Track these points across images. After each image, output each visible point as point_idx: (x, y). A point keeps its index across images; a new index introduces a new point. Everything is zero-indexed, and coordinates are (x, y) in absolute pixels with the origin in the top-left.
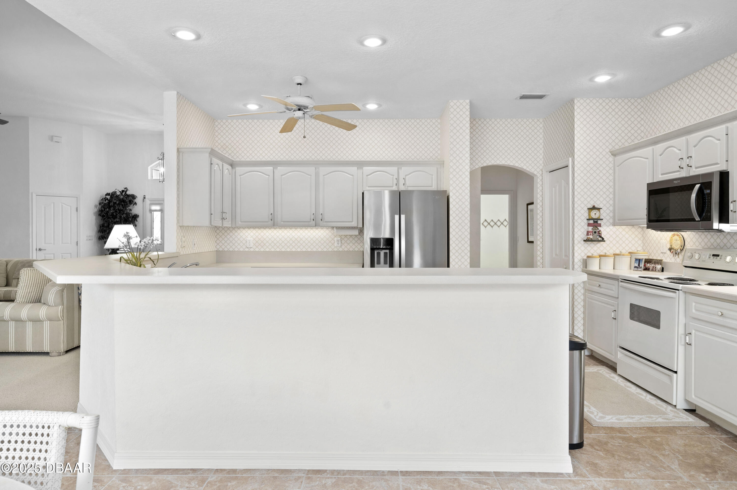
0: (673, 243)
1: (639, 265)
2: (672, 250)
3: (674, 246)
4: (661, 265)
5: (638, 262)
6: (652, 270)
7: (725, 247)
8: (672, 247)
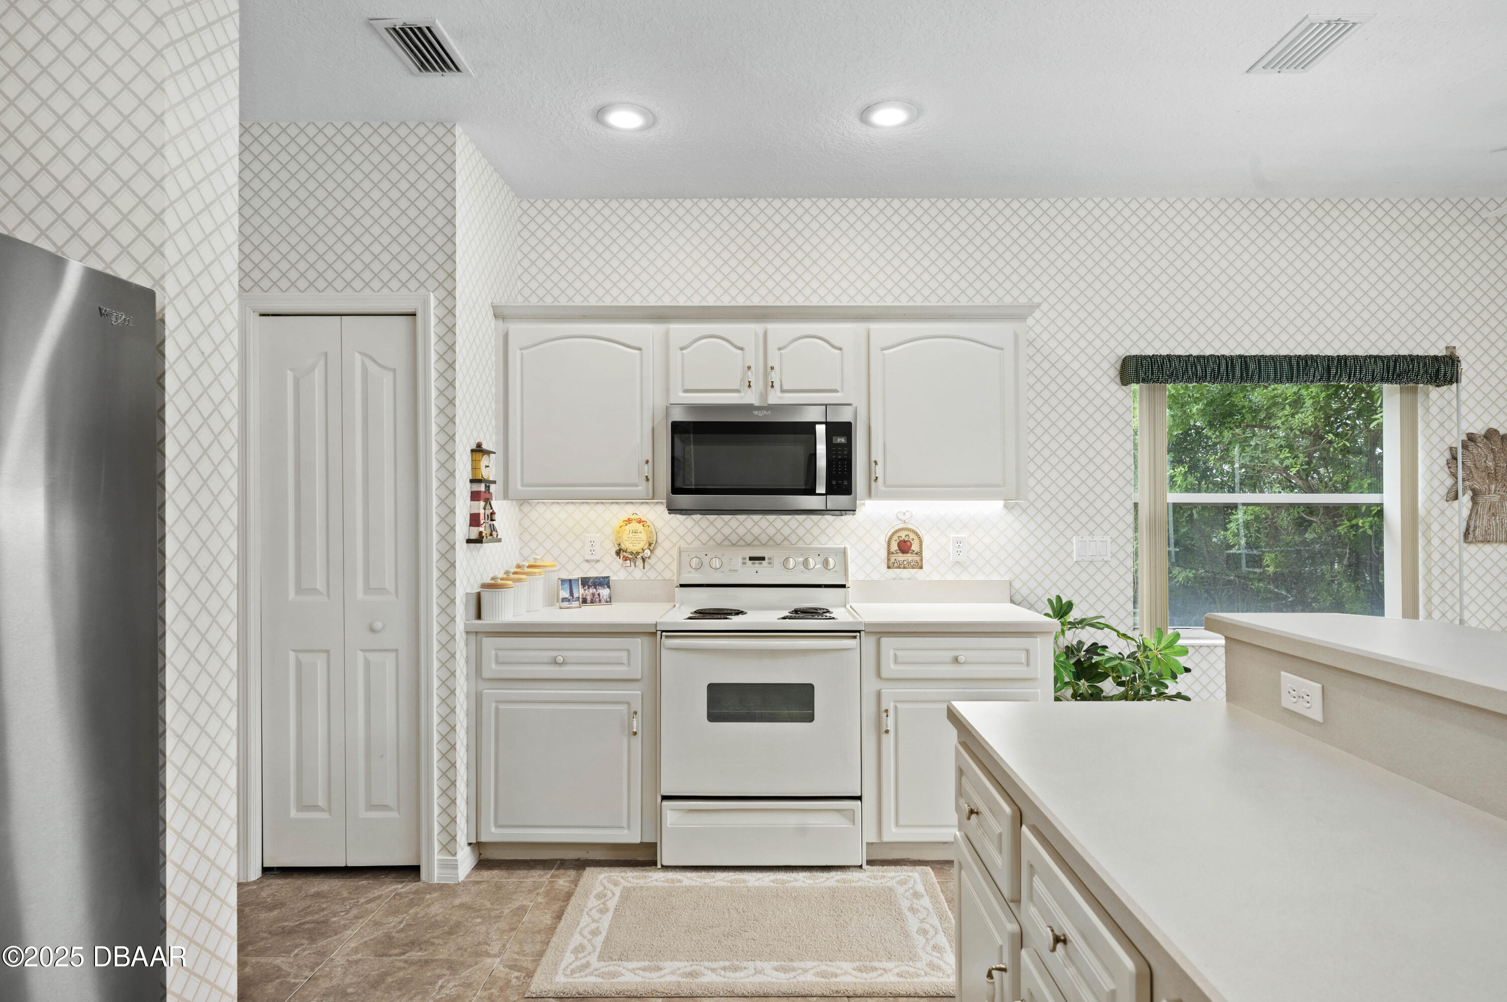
0: (625, 537)
1: (571, 594)
2: (622, 554)
3: (627, 545)
4: (609, 587)
5: (567, 586)
6: (592, 602)
7: (726, 543)
8: (623, 546)
